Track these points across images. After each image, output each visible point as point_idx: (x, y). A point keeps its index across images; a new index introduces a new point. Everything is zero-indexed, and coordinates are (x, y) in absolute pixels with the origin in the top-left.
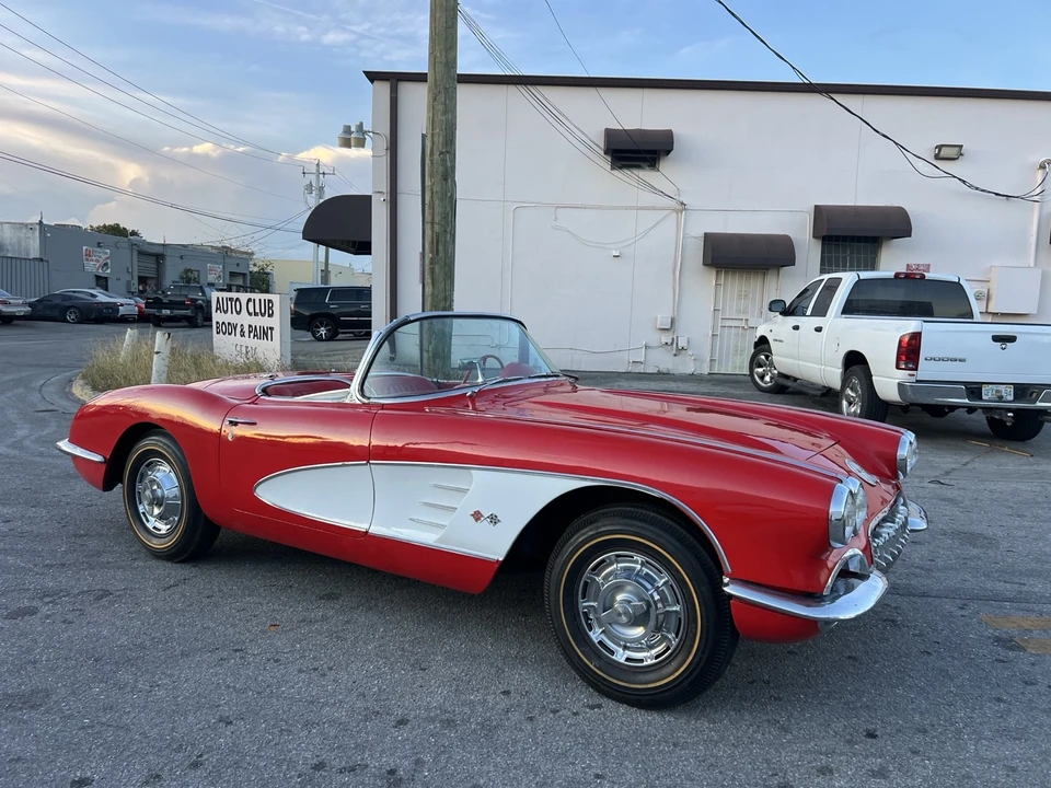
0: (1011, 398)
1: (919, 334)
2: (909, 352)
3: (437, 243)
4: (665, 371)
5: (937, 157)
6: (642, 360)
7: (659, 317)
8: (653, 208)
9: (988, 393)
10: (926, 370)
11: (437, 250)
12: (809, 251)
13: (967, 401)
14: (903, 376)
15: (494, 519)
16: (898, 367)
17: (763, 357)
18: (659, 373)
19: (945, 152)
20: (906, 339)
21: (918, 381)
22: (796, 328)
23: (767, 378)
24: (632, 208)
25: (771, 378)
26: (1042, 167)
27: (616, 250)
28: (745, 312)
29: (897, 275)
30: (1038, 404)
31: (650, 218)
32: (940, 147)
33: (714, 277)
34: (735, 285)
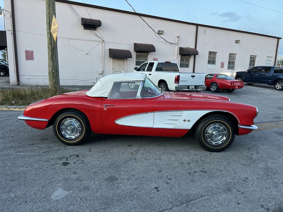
0: (194, 88)
1: (179, 76)
2: (177, 80)
3: (53, 50)
5: (159, 33)
6: (95, 82)
7: (99, 70)
8: (96, 41)
9: (190, 88)
10: (181, 83)
11: (53, 52)
12: (134, 54)
13: (188, 89)
14: (176, 85)
15: (189, 121)
16: (175, 83)
19: (160, 32)
20: (177, 77)
21: (179, 86)
23: (132, 86)
24: (90, 41)
25: (133, 86)
26: (178, 37)
27: (87, 52)
28: (120, 69)
29: (166, 62)
30: (199, 89)
32: (159, 31)
33: (112, 60)
34: (117, 62)
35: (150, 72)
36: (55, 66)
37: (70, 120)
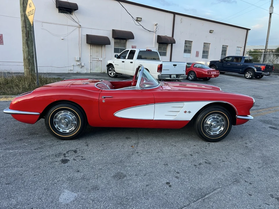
0: (175, 77)
1: (162, 64)
2: (160, 68)
3: (28, 34)
4: (79, 72)
5: (137, 20)
6: (72, 69)
7: (76, 57)
8: (72, 26)
9: (172, 76)
10: (164, 72)
11: (29, 36)
12: (112, 41)
13: (170, 78)
14: (159, 74)
15: (189, 112)
16: (158, 72)
17: (111, 69)
18: (77, 73)
19: (139, 19)
20: (159, 66)
21: (162, 75)
22: (123, 62)
23: (112, 74)
24: (66, 25)
25: (113, 74)
26: (156, 25)
27: (62, 37)
28: (98, 56)
29: (147, 50)
30: (180, 78)
31: (72, 29)
32: (138, 18)
33: (90, 47)
34: (95, 49)
35: (131, 60)
36: (31, 51)
37: (64, 112)
